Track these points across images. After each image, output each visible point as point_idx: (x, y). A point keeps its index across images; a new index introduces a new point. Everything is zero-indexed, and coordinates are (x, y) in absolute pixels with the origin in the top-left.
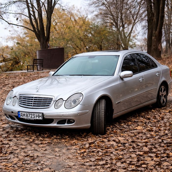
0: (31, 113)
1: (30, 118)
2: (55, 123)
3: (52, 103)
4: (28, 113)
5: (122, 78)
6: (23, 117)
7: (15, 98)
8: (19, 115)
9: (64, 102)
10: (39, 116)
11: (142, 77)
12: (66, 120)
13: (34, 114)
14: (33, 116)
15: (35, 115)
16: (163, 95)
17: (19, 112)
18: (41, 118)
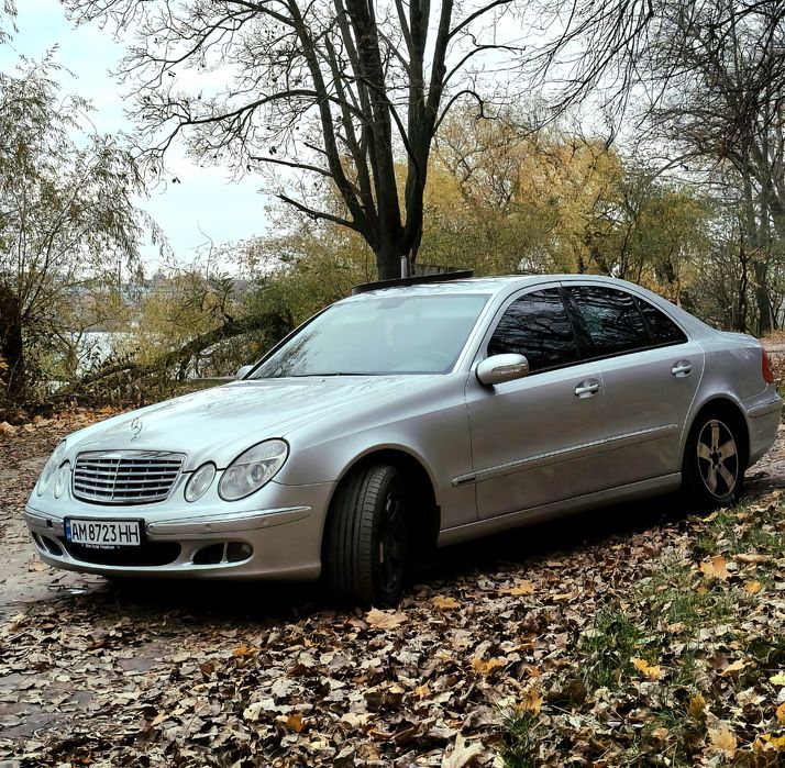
0: (102, 524)
1: (101, 542)
2: (187, 560)
3: (176, 481)
4: (94, 523)
5: (485, 384)
6: (79, 541)
7: (64, 467)
8: (67, 530)
9: (220, 474)
10: (128, 534)
11: (593, 380)
12: (223, 545)
13: (114, 527)
14: (110, 536)
15: (117, 531)
16: (721, 459)
17: (67, 519)
18: (135, 542)
